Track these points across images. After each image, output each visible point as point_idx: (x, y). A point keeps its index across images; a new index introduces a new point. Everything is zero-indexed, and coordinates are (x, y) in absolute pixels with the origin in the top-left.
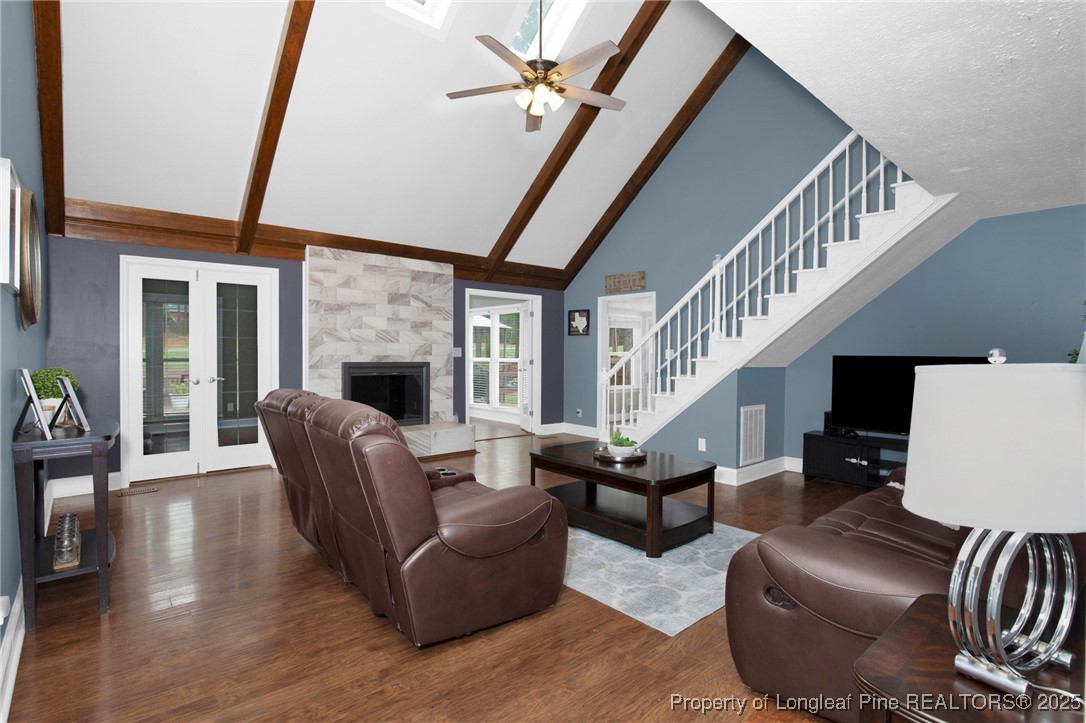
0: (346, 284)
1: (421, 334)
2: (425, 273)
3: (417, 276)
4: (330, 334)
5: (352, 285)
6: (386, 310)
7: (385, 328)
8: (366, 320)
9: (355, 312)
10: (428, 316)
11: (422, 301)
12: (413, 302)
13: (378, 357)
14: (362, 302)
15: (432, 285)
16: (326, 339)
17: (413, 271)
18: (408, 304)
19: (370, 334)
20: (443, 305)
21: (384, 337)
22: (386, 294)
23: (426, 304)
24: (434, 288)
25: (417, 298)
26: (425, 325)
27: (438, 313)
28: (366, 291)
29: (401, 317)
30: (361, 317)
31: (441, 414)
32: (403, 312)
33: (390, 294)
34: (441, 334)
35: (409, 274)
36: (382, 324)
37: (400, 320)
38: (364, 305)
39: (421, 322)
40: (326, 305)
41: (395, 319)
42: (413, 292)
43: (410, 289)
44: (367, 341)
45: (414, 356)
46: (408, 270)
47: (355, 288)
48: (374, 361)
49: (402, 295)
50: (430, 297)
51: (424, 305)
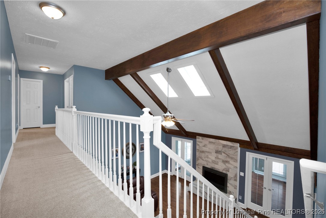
0: (204, 146)
1: (225, 164)
2: (227, 145)
3: (224, 146)
4: (201, 158)
5: (206, 146)
6: (215, 155)
7: (214, 160)
8: (209, 156)
9: (207, 154)
10: (228, 159)
11: (226, 154)
12: (223, 154)
13: (212, 167)
14: (208, 151)
15: (230, 149)
16: (200, 159)
17: (223, 144)
18: (221, 154)
19: (210, 161)
20: (234, 157)
21: (214, 162)
22: (215, 150)
23: (227, 155)
24: (231, 151)
25: (224, 153)
26: (227, 162)
27: (232, 159)
28: (209, 149)
29: (219, 157)
30: (208, 155)
31: (232, 192)
32: (220, 156)
33: (216, 150)
34: (233, 166)
35: (222, 145)
36: (213, 158)
37: (219, 158)
38: (209, 152)
39: (226, 161)
40: (200, 151)
41: (217, 158)
42: (223, 151)
43: (222, 150)
44: (209, 162)
45: (223, 171)
46: (221, 144)
47: (207, 147)
48: (211, 168)
49: (219, 151)
50: (229, 153)
51: (226, 155)
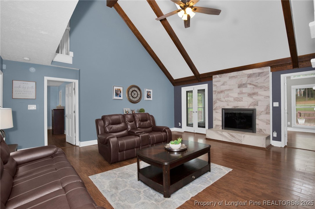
0: (223, 84)
1: (252, 98)
2: (253, 74)
3: (250, 76)
4: (219, 100)
5: (225, 84)
6: (238, 90)
7: (237, 96)
8: (231, 94)
9: (226, 93)
10: (256, 90)
11: (253, 85)
12: (249, 86)
13: (234, 106)
15: (257, 78)
16: (218, 101)
17: (248, 74)
18: (246, 87)
19: (232, 99)
20: (264, 85)
21: (236, 99)
22: (237, 85)
23: (255, 85)
24: (259, 79)
25: (250, 84)
26: (254, 94)
27: (261, 89)
28: (230, 85)
29: (243, 92)
30: (228, 94)
31: (263, 130)
32: (244, 90)
33: (238, 85)
34: (263, 97)
35: (247, 76)
36: (236, 95)
37: (243, 93)
38: (229, 90)
39: (253, 93)
40: (218, 91)
41: (241, 93)
42: (249, 82)
43: (247, 81)
44: (231, 101)
45: (249, 106)
46: (246, 75)
47: (226, 85)
48: (233, 108)
49: (243, 84)
50: (257, 83)
51: (254, 86)
